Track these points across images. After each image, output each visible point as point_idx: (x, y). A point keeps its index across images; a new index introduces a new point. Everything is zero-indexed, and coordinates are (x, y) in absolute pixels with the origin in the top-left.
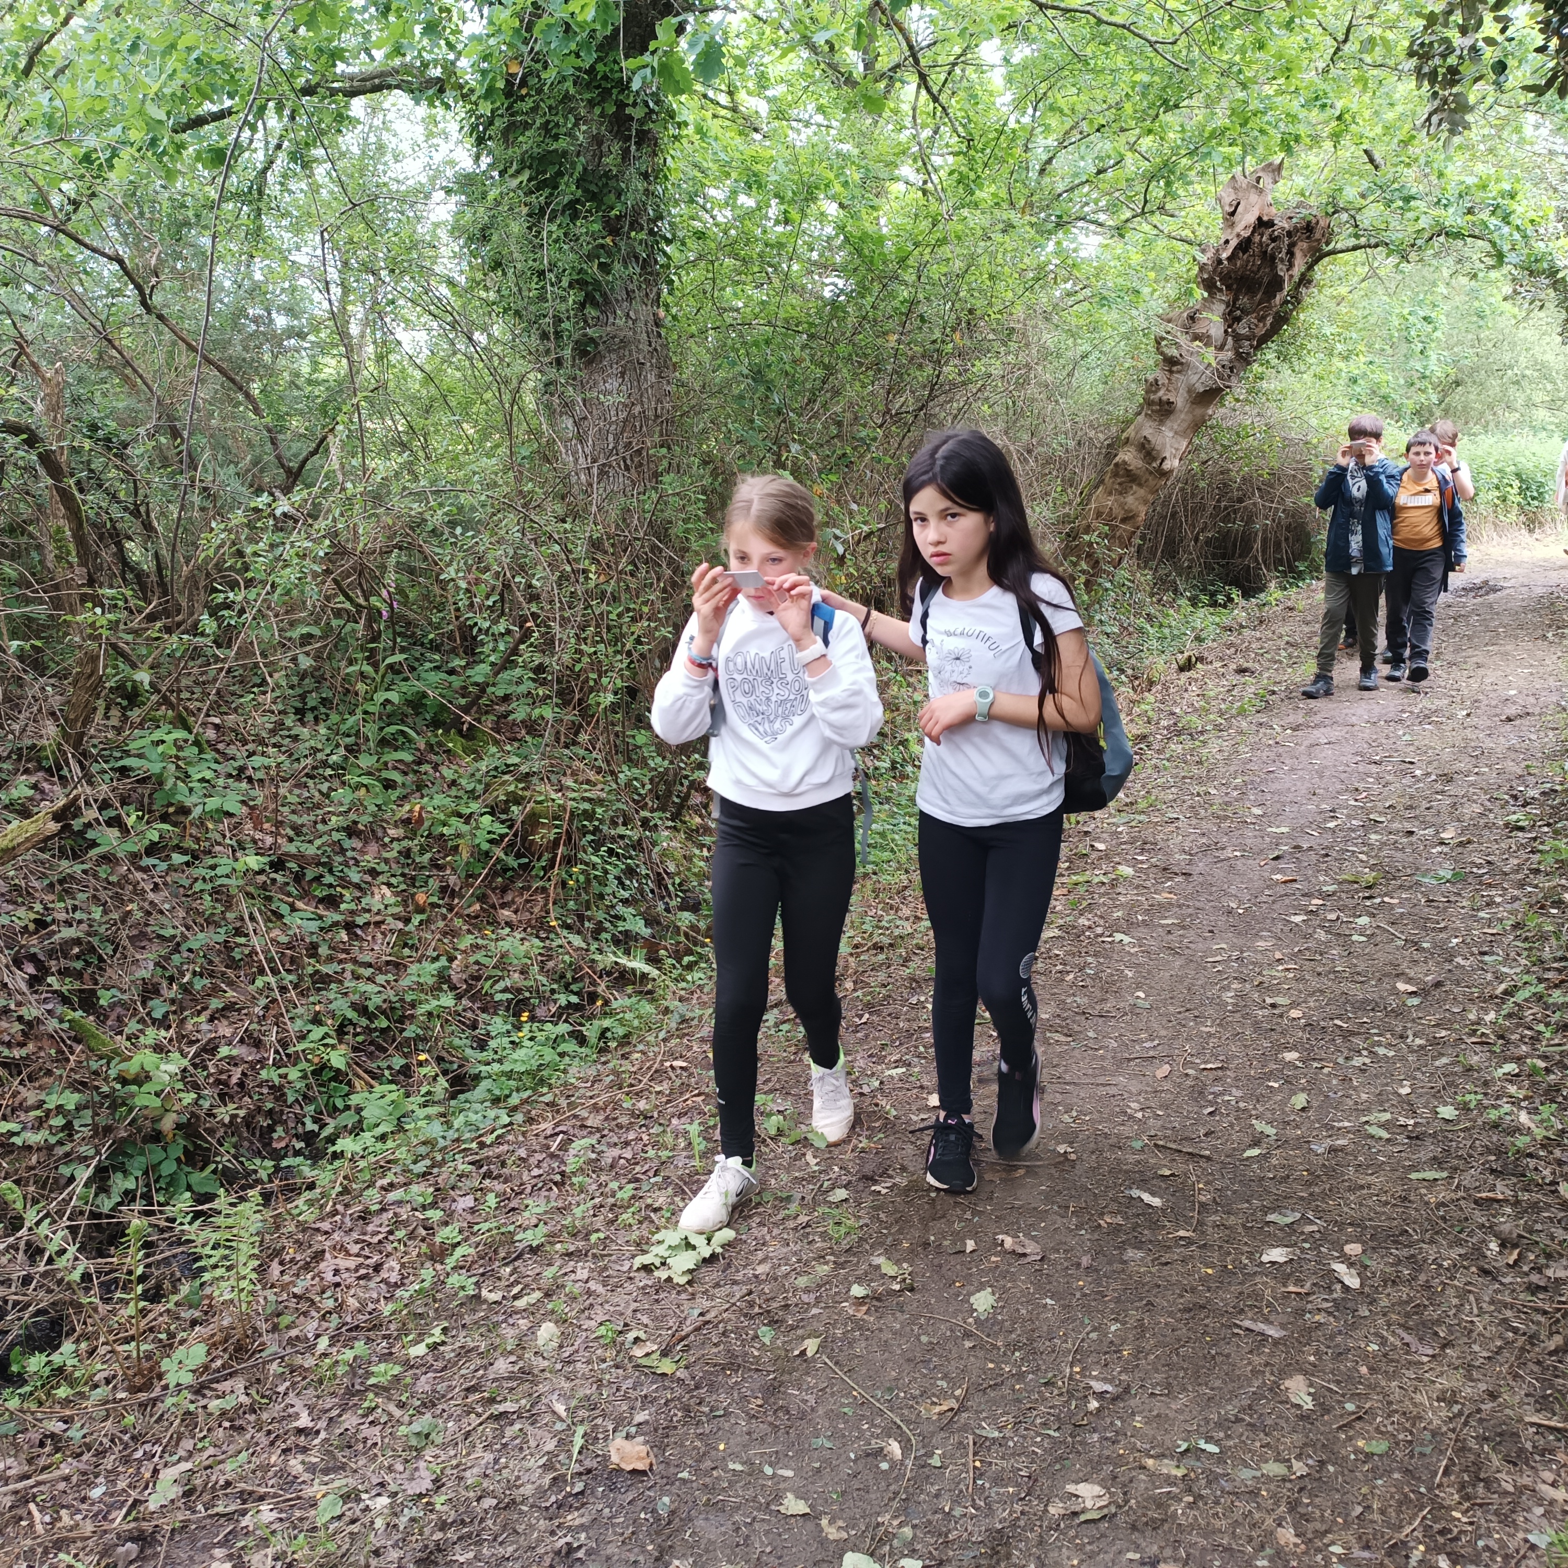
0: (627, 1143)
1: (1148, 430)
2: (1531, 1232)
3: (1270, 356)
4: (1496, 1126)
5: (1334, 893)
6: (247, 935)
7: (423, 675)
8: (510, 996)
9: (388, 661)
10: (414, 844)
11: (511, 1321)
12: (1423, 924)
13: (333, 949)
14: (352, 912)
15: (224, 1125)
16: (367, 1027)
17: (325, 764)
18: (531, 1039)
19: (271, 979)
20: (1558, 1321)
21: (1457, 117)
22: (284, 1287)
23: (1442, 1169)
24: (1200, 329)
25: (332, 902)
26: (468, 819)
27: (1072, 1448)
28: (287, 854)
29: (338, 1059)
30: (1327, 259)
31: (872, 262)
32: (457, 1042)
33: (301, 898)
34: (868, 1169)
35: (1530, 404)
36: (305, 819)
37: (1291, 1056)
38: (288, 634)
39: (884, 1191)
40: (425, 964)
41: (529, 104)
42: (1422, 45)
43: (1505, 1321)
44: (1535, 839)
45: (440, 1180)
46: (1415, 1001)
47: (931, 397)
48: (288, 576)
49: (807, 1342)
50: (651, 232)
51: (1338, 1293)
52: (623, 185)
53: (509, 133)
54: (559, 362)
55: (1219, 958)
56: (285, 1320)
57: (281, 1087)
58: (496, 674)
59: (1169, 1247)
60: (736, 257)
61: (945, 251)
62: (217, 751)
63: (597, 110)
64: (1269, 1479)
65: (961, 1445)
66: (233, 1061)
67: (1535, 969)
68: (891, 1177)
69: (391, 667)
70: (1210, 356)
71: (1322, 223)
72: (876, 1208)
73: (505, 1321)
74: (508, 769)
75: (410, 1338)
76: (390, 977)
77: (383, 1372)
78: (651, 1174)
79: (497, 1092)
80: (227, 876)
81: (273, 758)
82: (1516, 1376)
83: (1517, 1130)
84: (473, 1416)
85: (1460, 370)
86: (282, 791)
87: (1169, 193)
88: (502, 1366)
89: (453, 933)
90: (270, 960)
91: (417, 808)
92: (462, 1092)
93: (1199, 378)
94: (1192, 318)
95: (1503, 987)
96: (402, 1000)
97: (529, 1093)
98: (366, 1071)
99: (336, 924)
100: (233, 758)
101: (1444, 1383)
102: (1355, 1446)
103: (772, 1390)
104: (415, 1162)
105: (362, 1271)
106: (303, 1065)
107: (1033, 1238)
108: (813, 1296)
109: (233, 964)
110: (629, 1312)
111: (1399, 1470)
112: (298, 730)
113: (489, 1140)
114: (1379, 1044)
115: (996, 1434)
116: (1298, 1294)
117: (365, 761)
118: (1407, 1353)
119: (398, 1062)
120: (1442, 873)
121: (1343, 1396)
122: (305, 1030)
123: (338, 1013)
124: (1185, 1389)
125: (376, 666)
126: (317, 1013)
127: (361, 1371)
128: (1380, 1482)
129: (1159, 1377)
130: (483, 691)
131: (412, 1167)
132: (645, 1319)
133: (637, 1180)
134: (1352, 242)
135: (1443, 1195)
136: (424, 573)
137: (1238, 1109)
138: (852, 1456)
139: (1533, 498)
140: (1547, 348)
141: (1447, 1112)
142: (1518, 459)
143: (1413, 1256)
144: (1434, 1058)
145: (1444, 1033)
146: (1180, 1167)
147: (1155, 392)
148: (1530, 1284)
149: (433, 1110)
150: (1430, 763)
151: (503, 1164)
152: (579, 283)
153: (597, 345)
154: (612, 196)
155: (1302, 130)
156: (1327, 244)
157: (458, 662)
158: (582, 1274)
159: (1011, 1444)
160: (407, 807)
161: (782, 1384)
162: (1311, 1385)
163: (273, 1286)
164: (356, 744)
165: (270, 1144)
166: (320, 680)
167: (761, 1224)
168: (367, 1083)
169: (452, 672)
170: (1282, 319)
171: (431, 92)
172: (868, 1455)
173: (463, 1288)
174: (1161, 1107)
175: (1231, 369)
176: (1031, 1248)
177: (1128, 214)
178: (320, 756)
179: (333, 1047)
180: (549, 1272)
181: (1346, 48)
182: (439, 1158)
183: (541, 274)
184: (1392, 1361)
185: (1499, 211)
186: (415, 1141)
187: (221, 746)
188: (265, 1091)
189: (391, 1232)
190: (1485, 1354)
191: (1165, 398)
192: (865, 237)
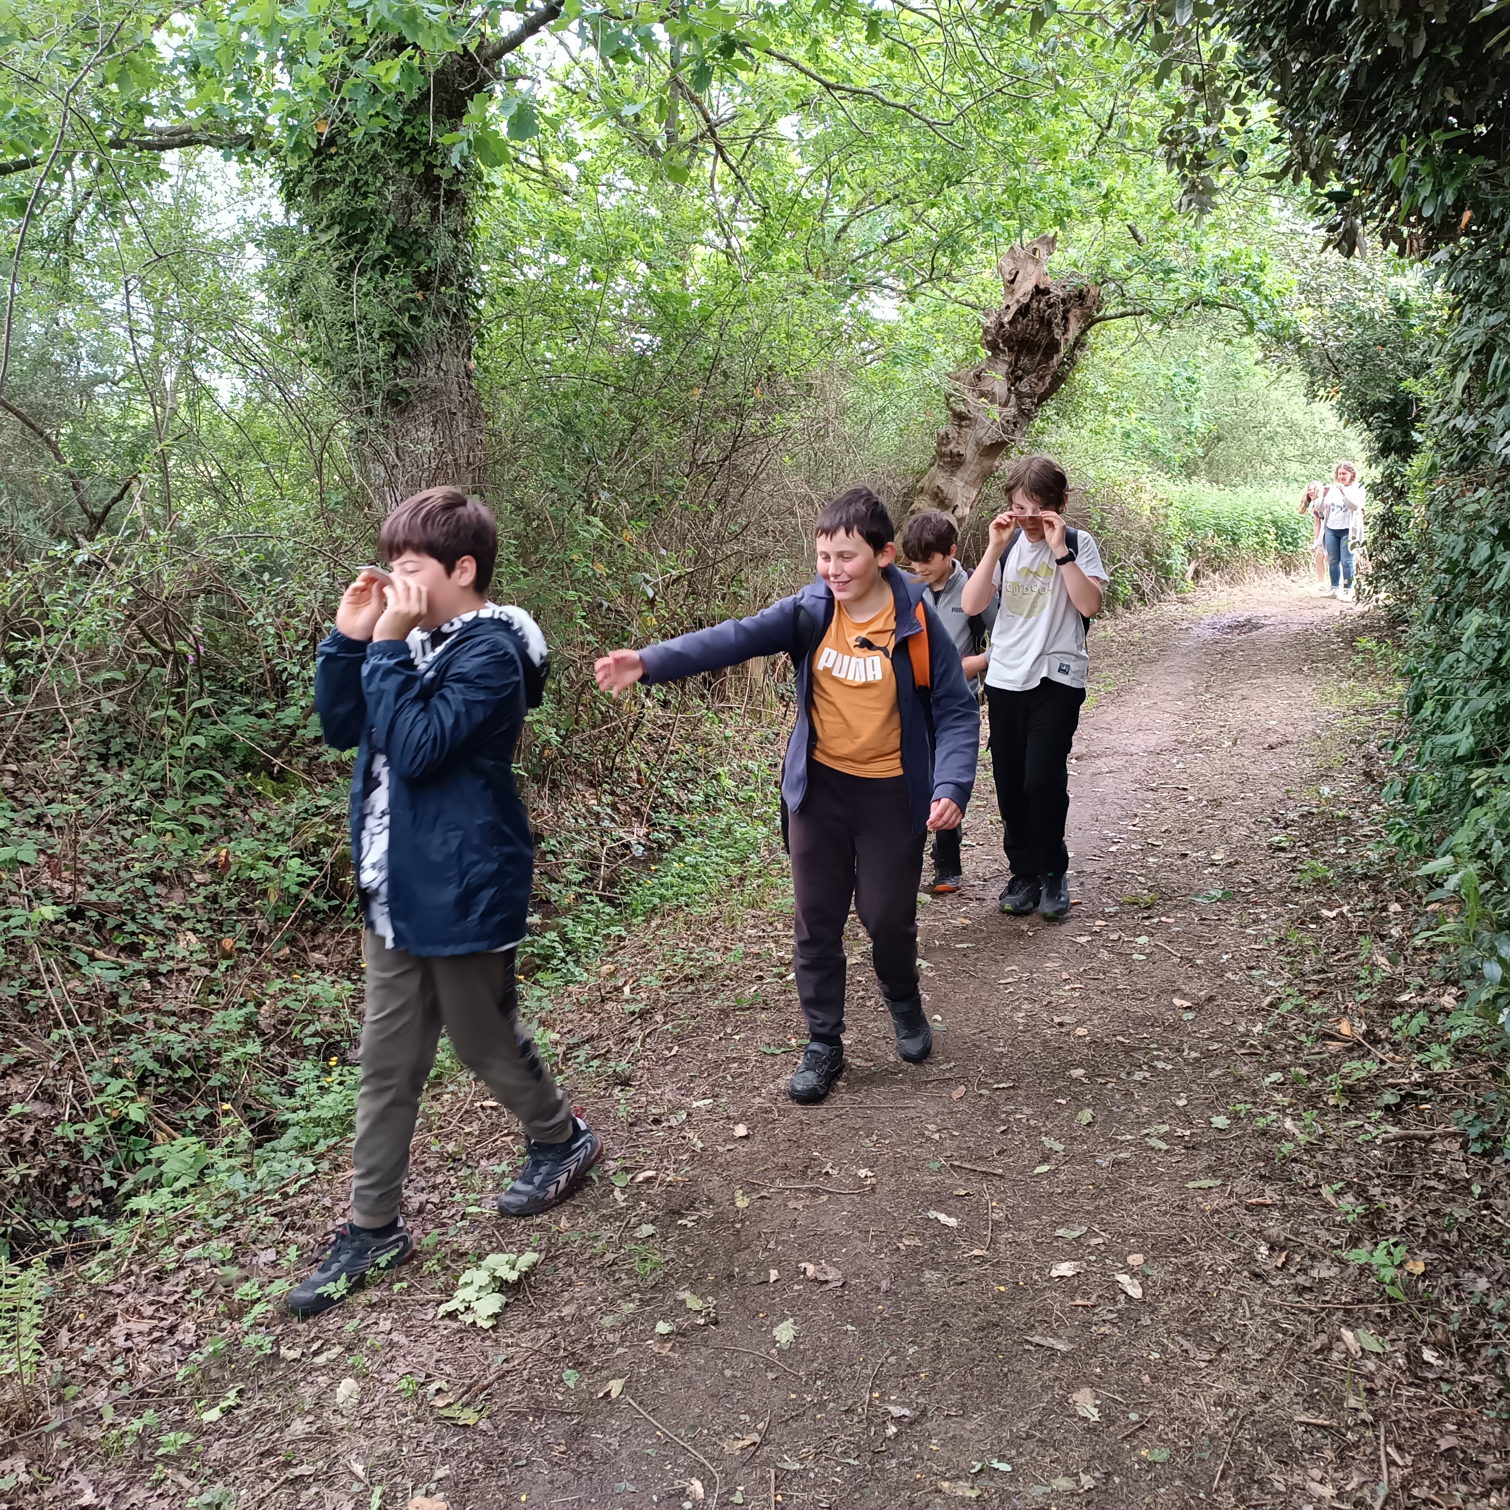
0: (435, 1187)
1: (941, 480)
2: (1297, 1234)
3: (1050, 412)
4: (1264, 1133)
5: (1116, 914)
6: (42, 987)
7: (232, 718)
8: (320, 1040)
9: (195, 705)
10: (221, 889)
11: (310, 1379)
12: (1197, 942)
13: (135, 998)
14: (156, 960)
15: (14, 1186)
16: (170, 1077)
17: (129, 810)
18: (341, 1083)
19: (66, 1031)
20: (1323, 1320)
21: (1205, 198)
22: (72, 1356)
23: (1217, 1177)
24: (985, 386)
25: (134, 950)
26: (276, 862)
27: (872, 1476)
28: (87, 903)
29: (136, 1113)
30: (1098, 325)
31: (675, 320)
32: (264, 1089)
33: (101, 947)
34: (674, 1204)
35: (1283, 458)
36: (107, 866)
37: (1078, 1073)
38: (90, 680)
39: (690, 1225)
40: (231, 1011)
41: (337, 162)
42: (1171, 132)
43: (1275, 1322)
44: (1295, 859)
45: (240, 1234)
46: (1190, 1016)
47: (734, 449)
48: (91, 623)
49: (611, 1383)
50: (461, 288)
51: (1122, 1304)
52: (433, 242)
53: (319, 188)
54: (370, 411)
55: (1010, 980)
56: (71, 1391)
57: (77, 1144)
58: (306, 717)
59: (964, 1267)
60: (545, 312)
61: (745, 311)
62: (15, 799)
63: (406, 171)
64: (1057, 1494)
65: (763, 1480)
66: (25, 1118)
67: (1296, 981)
68: (697, 1210)
69: (199, 710)
70: (995, 412)
71: (1092, 292)
72: (682, 1242)
73: (304, 1379)
74: (319, 811)
75: (203, 1403)
76: (195, 1025)
77: (173, 1441)
78: (458, 1218)
79: (304, 1140)
80: (22, 928)
81: (73, 805)
82: (1286, 1377)
83: (1284, 1136)
84: (267, 1481)
85: (1221, 426)
86: (82, 838)
87: (955, 262)
88: (299, 1427)
89: (260, 978)
90: (67, 1012)
91: (223, 853)
92: (269, 1140)
93: (987, 434)
94: (978, 377)
95: (1269, 999)
96: (207, 1048)
97: (337, 1139)
98: (168, 1123)
99: (137, 973)
100: (31, 806)
101: (1220, 1387)
102: (1139, 1456)
103: (576, 1435)
104: (215, 1217)
105: (156, 1334)
106: (102, 1119)
107: (835, 1265)
108: (618, 1335)
109: (27, 1018)
110: (432, 1363)
111: (1180, 1477)
112: (101, 775)
113: (291, 1190)
114: (1158, 1058)
115: (798, 1466)
116: (1084, 1306)
117: (171, 806)
118: (1186, 1360)
119: (202, 1112)
120: (1213, 893)
121: (1127, 1406)
122: (103, 1083)
123: (139, 1064)
124: (978, 1409)
125: (182, 710)
126: (116, 1066)
127: (151, 1441)
128: (1162, 1490)
129: (954, 1398)
130: (293, 734)
131: (211, 1221)
132: (448, 1369)
133: (444, 1225)
134: (1121, 309)
135: (1217, 1202)
136: (234, 617)
137: (1029, 1127)
138: (655, 1498)
139: (1288, 544)
140: (1296, 407)
141: (1220, 1121)
142: (1273, 508)
143: (1191, 1263)
144: (1208, 1070)
145: (1216, 1046)
146: (975, 1186)
147: (946, 445)
148: (1297, 1285)
149: (236, 1162)
150: (1201, 789)
151: (307, 1215)
152: (389, 335)
153: (408, 395)
154: (422, 252)
155: (1073, 206)
156: (1098, 311)
157: (267, 706)
158: (384, 1325)
159: (812, 1475)
160: (213, 852)
161: (585, 1427)
162: (1097, 1397)
163: (61, 1355)
164: (162, 789)
165: (65, 1203)
166: (126, 724)
167: (568, 1264)
168: (169, 1135)
169: (262, 715)
170: (1059, 379)
171: (241, 149)
172: (671, 1496)
173: (260, 1347)
174: (957, 1128)
175: (1015, 424)
176: (833, 1274)
177: (918, 281)
178: (124, 802)
179: (133, 1100)
180: (351, 1326)
181: (1109, 133)
182: (241, 1211)
183: (351, 326)
184: (1172, 1368)
185: (1250, 282)
186: (217, 1194)
187: (18, 794)
188: (60, 1148)
189: (188, 1292)
190: (1258, 1357)
191: (955, 451)
192: (668, 296)
